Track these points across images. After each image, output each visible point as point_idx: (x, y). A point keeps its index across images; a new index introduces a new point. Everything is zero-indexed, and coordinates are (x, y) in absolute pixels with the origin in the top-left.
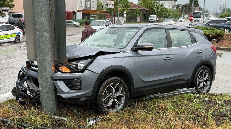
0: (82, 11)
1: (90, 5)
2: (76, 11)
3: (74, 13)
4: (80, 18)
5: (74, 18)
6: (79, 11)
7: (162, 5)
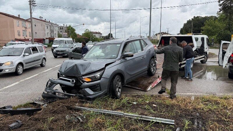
0: (49, 38)
1: (54, 36)
2: (45, 39)
3: (44, 40)
4: (48, 43)
5: (44, 43)
6: (46, 38)
7: (95, 36)
